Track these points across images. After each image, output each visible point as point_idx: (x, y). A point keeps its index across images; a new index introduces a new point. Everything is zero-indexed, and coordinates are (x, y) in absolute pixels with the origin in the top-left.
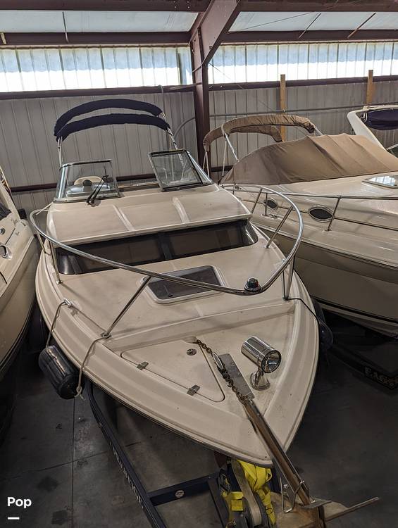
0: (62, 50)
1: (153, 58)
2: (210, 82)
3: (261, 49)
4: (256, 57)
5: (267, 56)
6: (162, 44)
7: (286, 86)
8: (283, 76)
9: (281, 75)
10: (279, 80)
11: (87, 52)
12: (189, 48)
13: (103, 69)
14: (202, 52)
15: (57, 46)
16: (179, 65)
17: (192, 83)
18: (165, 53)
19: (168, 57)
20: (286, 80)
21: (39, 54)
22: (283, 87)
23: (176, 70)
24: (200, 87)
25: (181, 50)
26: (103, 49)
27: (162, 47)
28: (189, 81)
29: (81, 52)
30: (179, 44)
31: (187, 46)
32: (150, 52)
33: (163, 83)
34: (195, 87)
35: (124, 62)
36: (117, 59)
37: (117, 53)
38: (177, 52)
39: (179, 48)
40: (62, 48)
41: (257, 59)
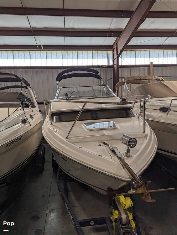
0: (63, 52)
1: (97, 55)
2: (120, 64)
3: (143, 52)
4: (140, 55)
5: (145, 55)
6: (101, 50)
7: (153, 67)
8: (152, 63)
9: (151, 62)
10: (150, 64)
11: (72, 52)
12: (112, 52)
13: (78, 59)
14: (117, 52)
15: (61, 50)
16: (108, 58)
17: (112, 64)
18: (102, 53)
19: (103, 55)
20: (153, 64)
21: (54, 53)
22: (151, 67)
23: (106, 59)
24: (116, 66)
25: (109, 52)
26: (78, 52)
27: (101, 51)
28: (111, 63)
29: (70, 53)
30: (108, 50)
31: (111, 51)
32: (97, 53)
33: (101, 64)
34: (113, 66)
35: (86, 56)
36: (83, 55)
37: (83, 53)
38: (107, 53)
39: (108, 52)
40: (63, 51)
41: (140, 56)
